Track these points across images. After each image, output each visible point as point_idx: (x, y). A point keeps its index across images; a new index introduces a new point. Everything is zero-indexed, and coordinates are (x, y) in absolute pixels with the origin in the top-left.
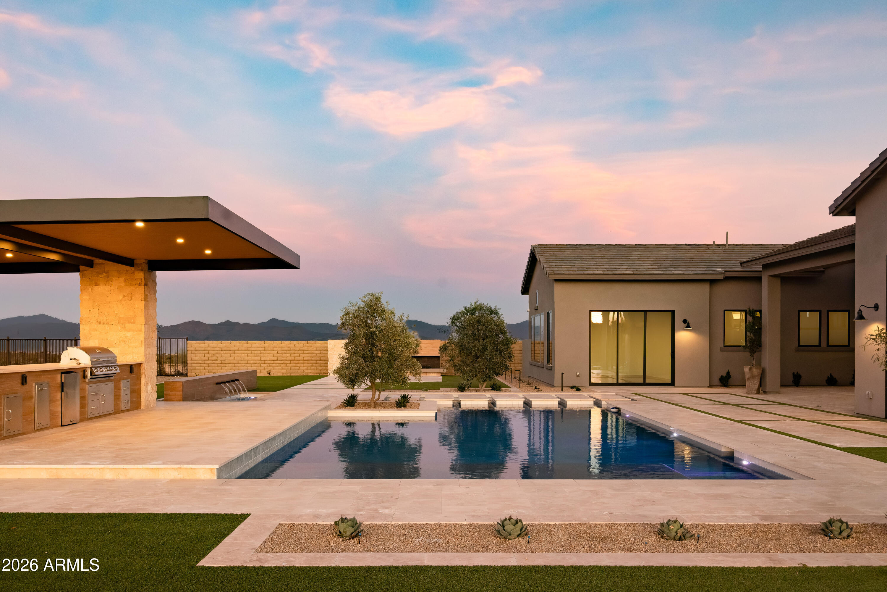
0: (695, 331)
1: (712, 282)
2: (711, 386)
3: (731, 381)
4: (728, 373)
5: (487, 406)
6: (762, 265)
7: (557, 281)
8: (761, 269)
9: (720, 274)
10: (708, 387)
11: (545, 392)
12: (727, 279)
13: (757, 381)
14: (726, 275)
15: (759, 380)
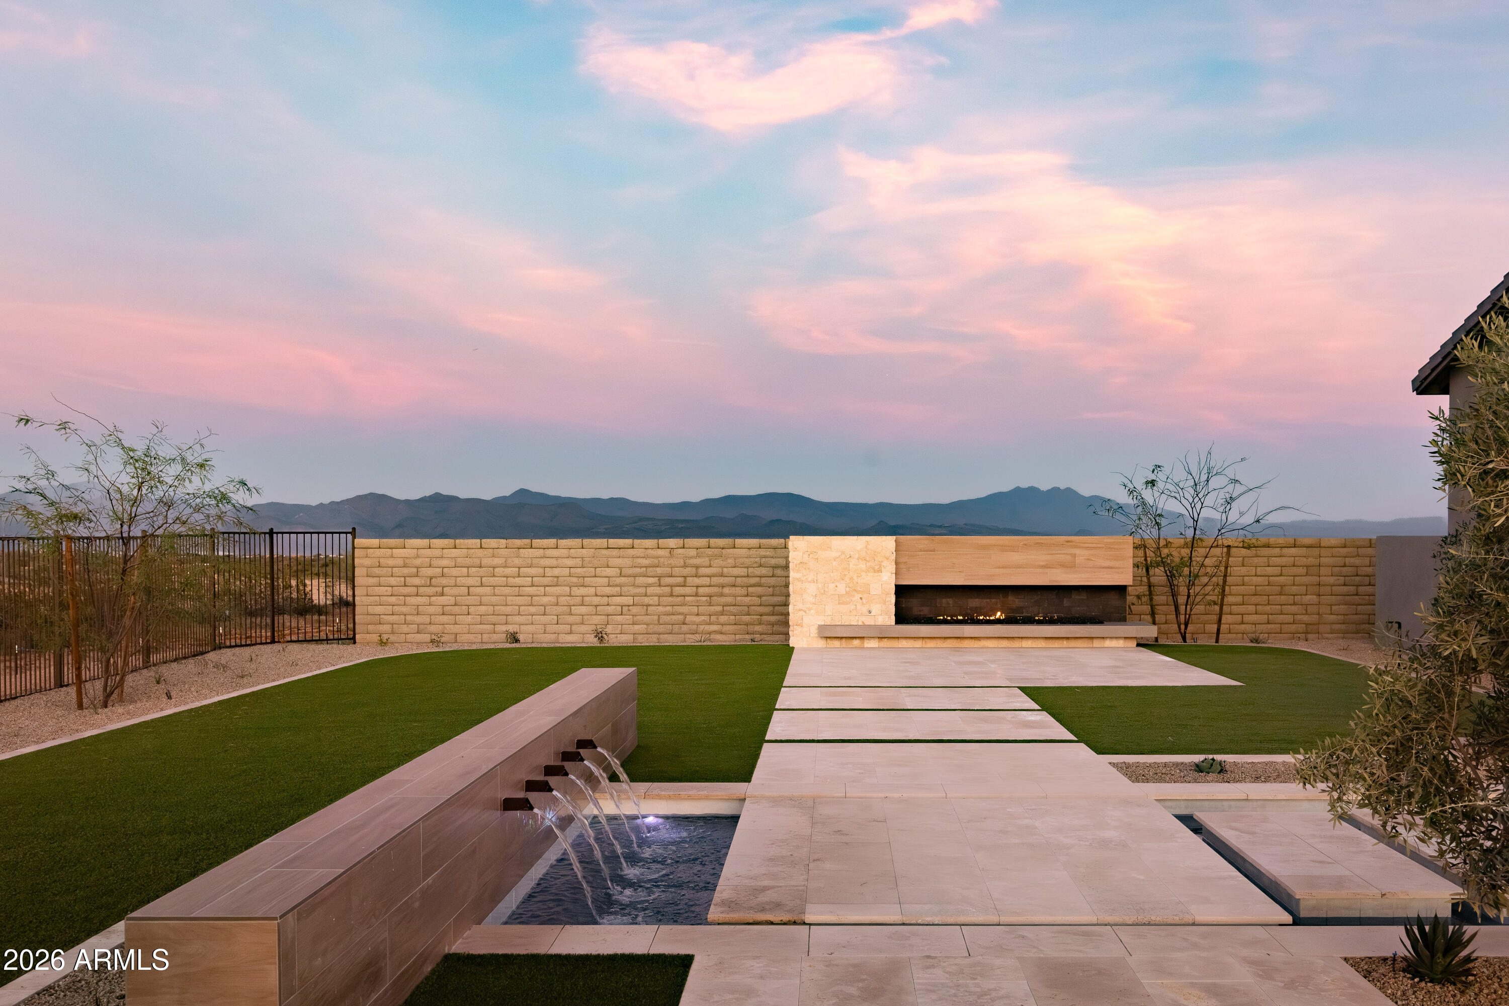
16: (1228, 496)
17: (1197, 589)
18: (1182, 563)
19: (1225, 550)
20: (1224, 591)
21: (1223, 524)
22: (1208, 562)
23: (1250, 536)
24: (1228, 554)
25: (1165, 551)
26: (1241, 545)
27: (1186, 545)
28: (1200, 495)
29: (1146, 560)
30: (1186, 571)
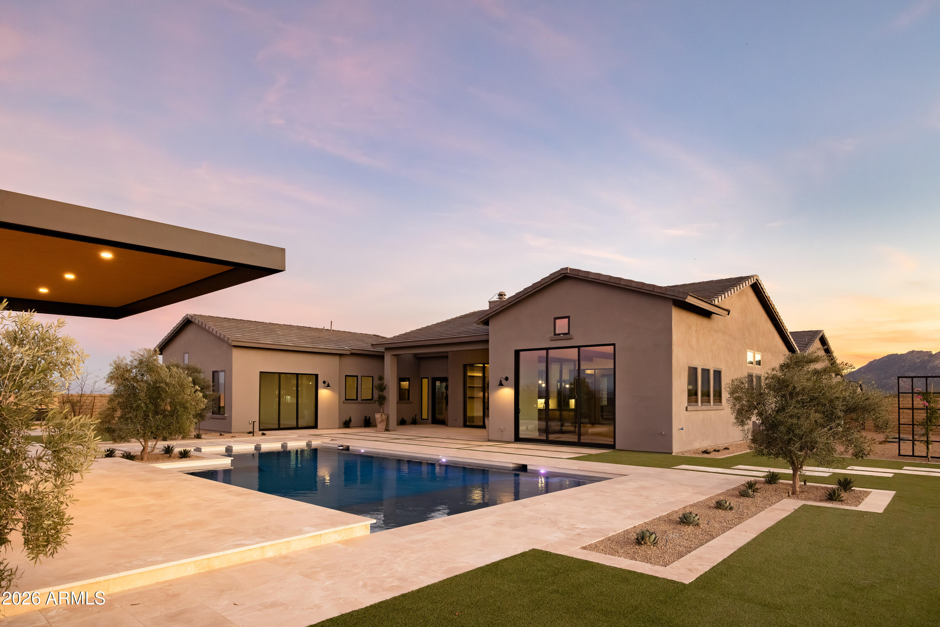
0: (333, 390)
1: (340, 355)
2: (339, 428)
3: (352, 424)
4: (350, 418)
5: (225, 452)
6: (385, 348)
7: (235, 346)
8: (384, 351)
9: (348, 350)
10: (338, 428)
11: (238, 438)
12: (353, 354)
13: (385, 423)
14: (352, 352)
15: (386, 423)
16: (95, 381)
17: (83, 410)
18: (77, 401)
19: (93, 398)
20: (93, 410)
21: (93, 389)
22: (87, 401)
23: (102, 393)
24: (94, 399)
25: (71, 398)
26: (100, 396)
27: (79, 396)
28: (84, 381)
29: (63, 401)
30: (79, 404)
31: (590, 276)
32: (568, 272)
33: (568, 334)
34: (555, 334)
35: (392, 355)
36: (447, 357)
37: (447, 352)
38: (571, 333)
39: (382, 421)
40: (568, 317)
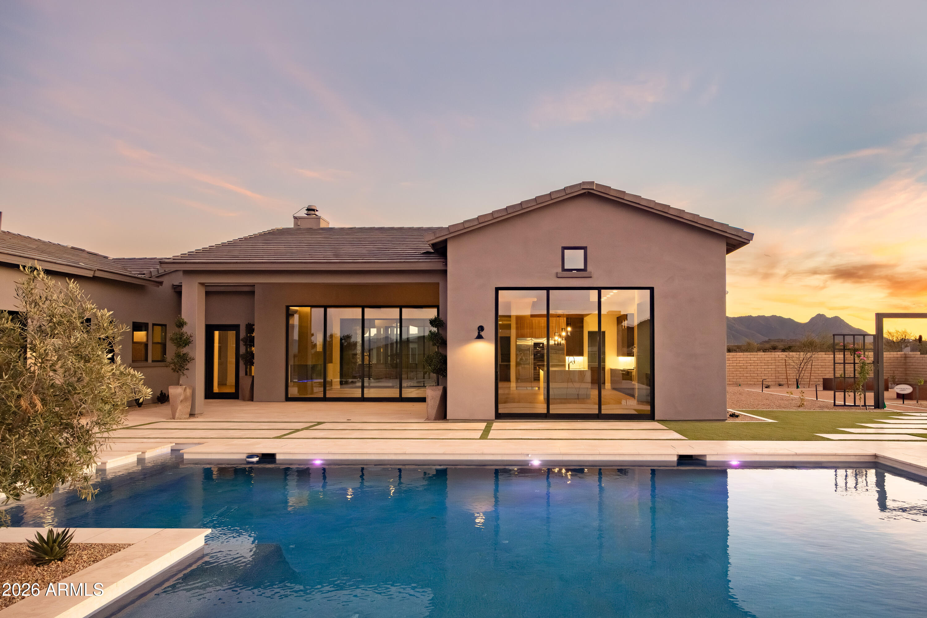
13: (189, 404)
14: (96, 275)
15: (191, 402)
31: (625, 198)
32: (595, 188)
33: (585, 270)
34: (564, 270)
35: (200, 283)
36: (252, 293)
37: (253, 286)
38: (589, 268)
39: (185, 399)
40: (584, 248)
